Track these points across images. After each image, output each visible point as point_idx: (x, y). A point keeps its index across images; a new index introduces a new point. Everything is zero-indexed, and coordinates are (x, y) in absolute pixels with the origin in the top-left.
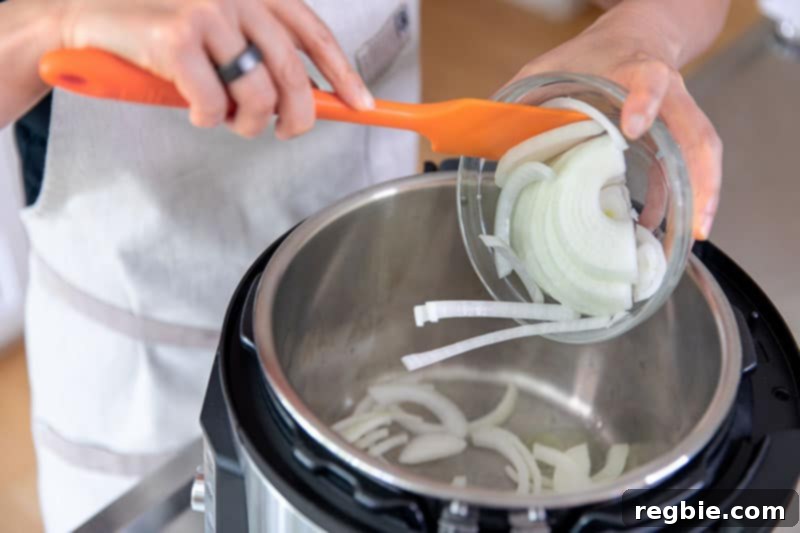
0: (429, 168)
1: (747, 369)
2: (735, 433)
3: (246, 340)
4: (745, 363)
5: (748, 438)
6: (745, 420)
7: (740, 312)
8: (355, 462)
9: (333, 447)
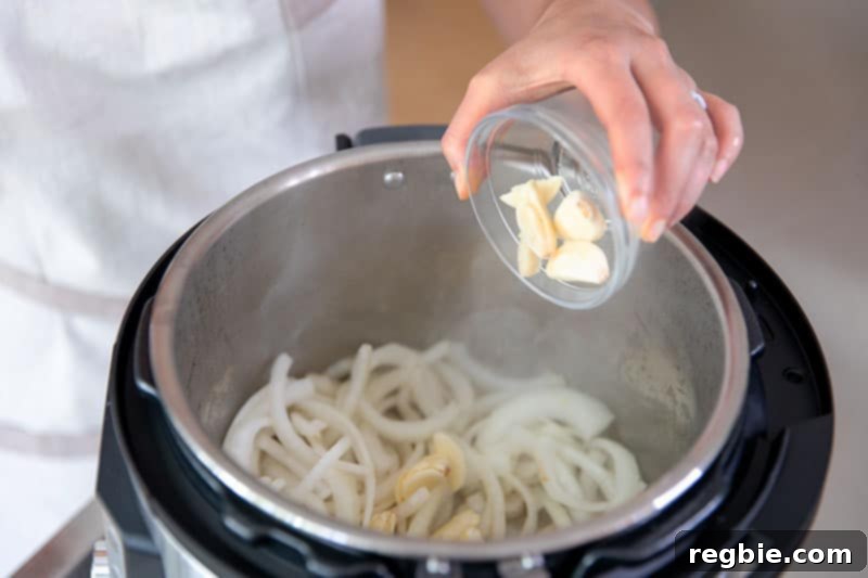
0: (344, 143)
1: (754, 352)
2: (749, 431)
3: (144, 386)
4: (752, 345)
5: (763, 434)
6: (758, 414)
7: (737, 284)
8: (298, 522)
9: (268, 506)
